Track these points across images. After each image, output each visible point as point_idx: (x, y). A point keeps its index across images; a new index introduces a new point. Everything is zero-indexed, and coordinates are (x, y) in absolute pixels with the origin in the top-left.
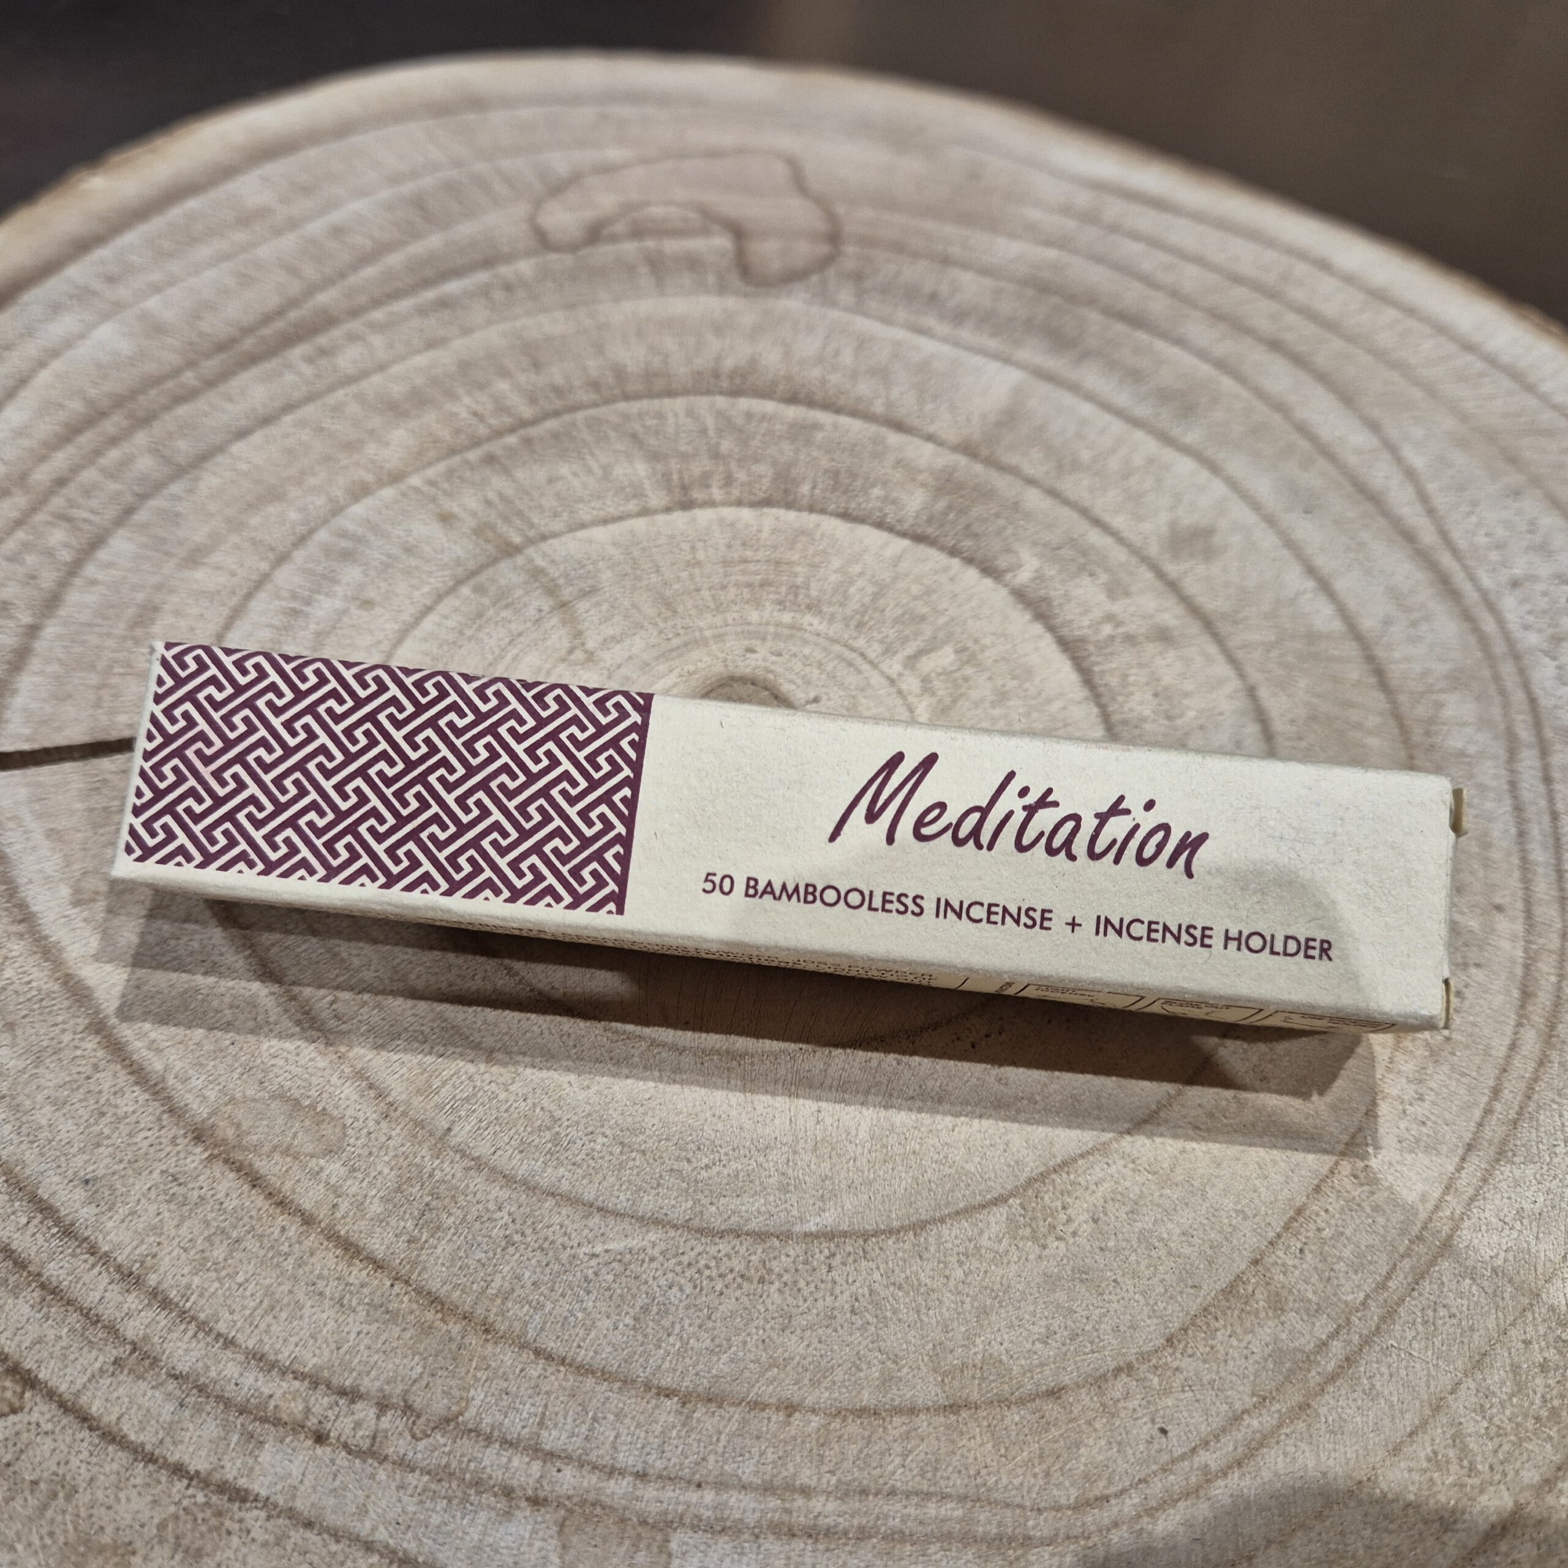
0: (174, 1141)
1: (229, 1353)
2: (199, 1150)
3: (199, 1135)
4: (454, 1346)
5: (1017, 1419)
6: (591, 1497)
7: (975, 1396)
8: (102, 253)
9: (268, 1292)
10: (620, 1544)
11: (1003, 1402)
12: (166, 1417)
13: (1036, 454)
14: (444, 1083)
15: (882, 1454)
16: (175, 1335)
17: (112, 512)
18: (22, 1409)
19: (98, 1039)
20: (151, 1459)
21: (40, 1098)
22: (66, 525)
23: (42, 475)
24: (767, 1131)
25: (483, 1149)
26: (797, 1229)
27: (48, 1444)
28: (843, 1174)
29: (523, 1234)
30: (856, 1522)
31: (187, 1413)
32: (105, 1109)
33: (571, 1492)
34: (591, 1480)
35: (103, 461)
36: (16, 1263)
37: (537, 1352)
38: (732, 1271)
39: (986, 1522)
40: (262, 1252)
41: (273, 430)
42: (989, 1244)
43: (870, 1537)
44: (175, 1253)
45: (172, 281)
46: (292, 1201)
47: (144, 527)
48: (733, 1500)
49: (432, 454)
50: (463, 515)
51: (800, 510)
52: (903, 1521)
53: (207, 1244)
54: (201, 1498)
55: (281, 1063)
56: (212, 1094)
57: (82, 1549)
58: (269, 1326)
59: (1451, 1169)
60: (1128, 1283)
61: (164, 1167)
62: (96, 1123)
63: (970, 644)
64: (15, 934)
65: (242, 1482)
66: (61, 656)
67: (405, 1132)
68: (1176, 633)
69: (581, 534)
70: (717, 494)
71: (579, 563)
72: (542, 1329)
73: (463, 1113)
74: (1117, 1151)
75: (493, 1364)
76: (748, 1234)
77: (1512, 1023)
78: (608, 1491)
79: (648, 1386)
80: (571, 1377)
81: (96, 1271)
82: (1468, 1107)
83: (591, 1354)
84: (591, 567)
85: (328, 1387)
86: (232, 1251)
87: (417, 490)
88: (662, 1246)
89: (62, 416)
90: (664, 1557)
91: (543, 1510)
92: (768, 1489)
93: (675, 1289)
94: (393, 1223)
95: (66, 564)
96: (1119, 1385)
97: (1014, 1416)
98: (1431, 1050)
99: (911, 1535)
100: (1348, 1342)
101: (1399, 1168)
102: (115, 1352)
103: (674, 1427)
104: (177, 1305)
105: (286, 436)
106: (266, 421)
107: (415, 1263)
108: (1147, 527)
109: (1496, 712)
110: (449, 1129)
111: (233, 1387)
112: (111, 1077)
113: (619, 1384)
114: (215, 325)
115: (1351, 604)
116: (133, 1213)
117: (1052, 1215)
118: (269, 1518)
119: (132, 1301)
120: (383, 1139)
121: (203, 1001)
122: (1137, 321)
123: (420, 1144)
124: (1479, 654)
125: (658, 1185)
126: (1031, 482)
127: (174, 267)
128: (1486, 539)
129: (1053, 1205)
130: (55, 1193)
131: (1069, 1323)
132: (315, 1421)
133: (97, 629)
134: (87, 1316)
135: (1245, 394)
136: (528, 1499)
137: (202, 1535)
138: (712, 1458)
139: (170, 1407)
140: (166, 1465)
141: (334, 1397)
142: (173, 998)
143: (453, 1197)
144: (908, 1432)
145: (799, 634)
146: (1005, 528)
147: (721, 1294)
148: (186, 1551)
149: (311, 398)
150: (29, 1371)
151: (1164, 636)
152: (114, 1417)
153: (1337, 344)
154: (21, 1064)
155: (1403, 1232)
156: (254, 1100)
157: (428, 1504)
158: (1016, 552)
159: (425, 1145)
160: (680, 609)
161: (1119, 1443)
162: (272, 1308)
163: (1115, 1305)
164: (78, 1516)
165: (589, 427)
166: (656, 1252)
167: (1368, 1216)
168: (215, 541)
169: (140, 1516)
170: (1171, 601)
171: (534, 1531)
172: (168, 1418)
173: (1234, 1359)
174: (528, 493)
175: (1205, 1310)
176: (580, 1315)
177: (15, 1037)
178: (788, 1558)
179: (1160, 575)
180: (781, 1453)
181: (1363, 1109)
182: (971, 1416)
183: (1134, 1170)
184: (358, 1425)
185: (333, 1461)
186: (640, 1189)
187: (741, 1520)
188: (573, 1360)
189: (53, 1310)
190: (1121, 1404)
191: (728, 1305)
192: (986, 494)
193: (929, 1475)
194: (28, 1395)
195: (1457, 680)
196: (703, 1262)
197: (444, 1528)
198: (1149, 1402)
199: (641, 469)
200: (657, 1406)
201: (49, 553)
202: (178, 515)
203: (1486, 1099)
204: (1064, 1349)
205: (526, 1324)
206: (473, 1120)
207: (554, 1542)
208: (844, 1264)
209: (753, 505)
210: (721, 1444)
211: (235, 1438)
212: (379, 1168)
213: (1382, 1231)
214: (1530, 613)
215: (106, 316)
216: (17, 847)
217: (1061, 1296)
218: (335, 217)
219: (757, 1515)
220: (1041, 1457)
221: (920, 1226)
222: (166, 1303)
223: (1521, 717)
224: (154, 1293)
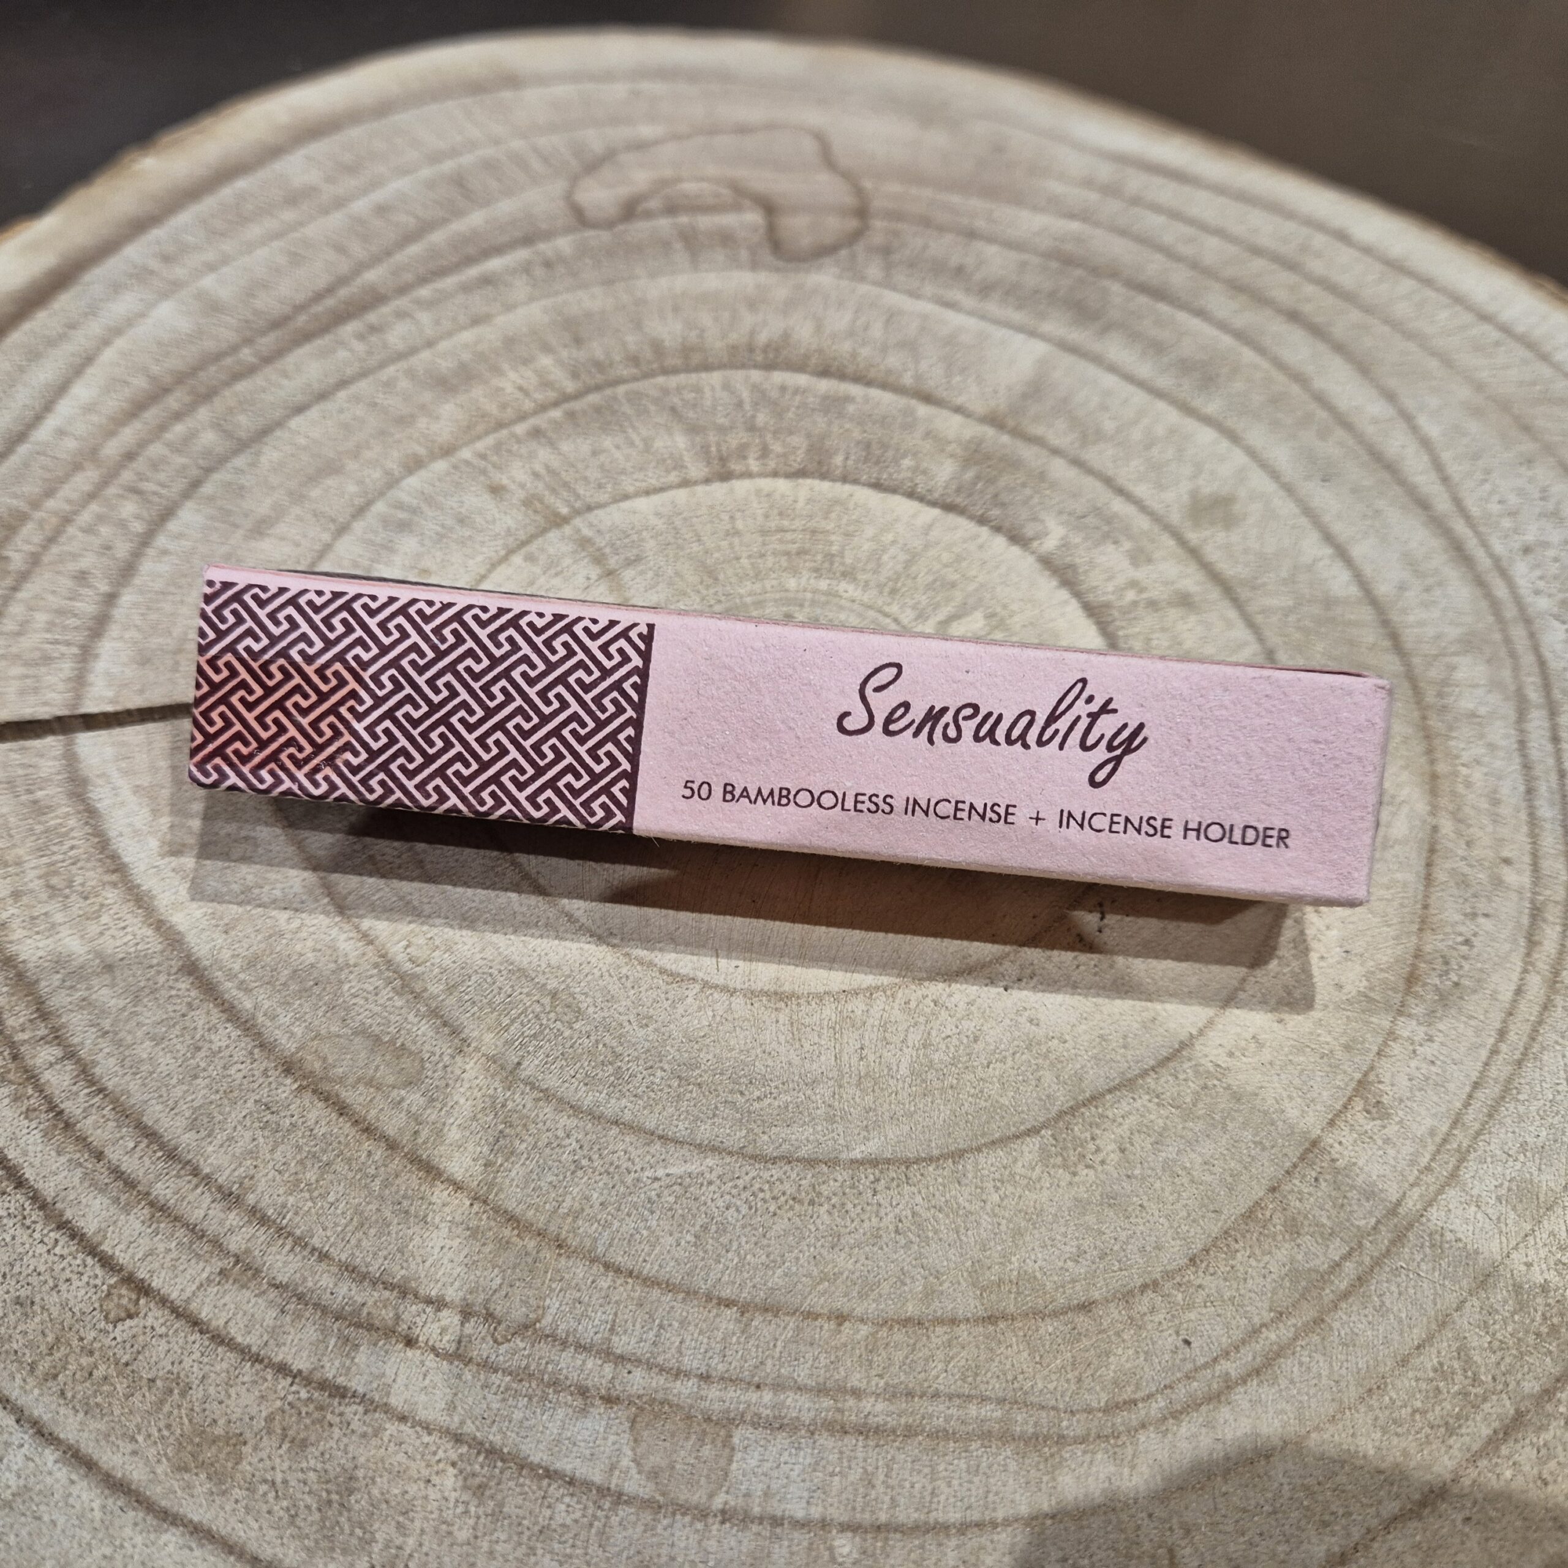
0: (265, 1073)
1: (323, 1265)
2: (288, 1081)
3: (289, 1067)
4: (530, 1260)
5: (1050, 1329)
6: (660, 1396)
7: (1012, 1309)
8: (157, 233)
9: (358, 1211)
10: (687, 1439)
11: (1038, 1314)
12: (269, 1322)
13: (1061, 424)
14: (513, 1021)
15: (927, 1360)
16: (274, 1249)
17: (179, 485)
18: (137, 1314)
19: (191, 979)
20: (257, 1359)
21: (140, 1034)
22: (135, 497)
23: (112, 449)
24: (814, 1066)
25: (551, 1082)
26: (844, 1156)
27: (163, 1346)
28: (886, 1106)
29: (590, 1159)
30: (903, 1421)
31: (288, 1319)
32: (200, 1044)
33: (641, 1392)
34: (659, 1381)
35: (168, 436)
36: (126, 1183)
37: (607, 1266)
38: (784, 1194)
39: (1023, 1422)
40: (350, 1175)
41: (328, 406)
42: (1023, 1171)
43: (916, 1435)
44: (270, 1176)
45: (225, 260)
46: (376, 1128)
47: (211, 499)
48: (789, 1400)
49: (480, 428)
50: (513, 487)
51: (834, 480)
52: (947, 1419)
53: (299, 1168)
54: (304, 1394)
55: (362, 1002)
56: (298, 1030)
57: (197, 1440)
58: (359, 1241)
59: (1458, 1105)
60: (1152, 1207)
61: (257, 1097)
62: (193, 1057)
63: (999, 610)
64: (109, 883)
65: (341, 1380)
66: (138, 623)
67: (478, 1066)
68: (1196, 599)
69: (626, 505)
70: (754, 465)
71: (624, 532)
72: (610, 1245)
73: (531, 1049)
74: (1142, 1086)
75: (567, 1276)
76: (798, 1160)
77: (1519, 969)
78: (675, 1391)
79: (709, 1298)
80: (638, 1288)
81: (199, 1191)
82: (1475, 1047)
83: (656, 1267)
84: (635, 537)
85: (416, 1296)
86: (322, 1174)
87: (467, 463)
88: (720, 1170)
89: (127, 392)
90: (727, 1450)
91: (616, 1408)
92: (821, 1390)
93: (732, 1210)
94: (471, 1148)
95: (138, 535)
96: (1145, 1300)
97: (1048, 1327)
98: (1441, 995)
99: (954, 1433)
100: (1360, 1263)
101: (1409, 1104)
102: (220, 1264)
103: (734, 1334)
104: (274, 1221)
105: (341, 411)
106: (323, 396)
107: (491, 1185)
108: (1169, 496)
109: (1506, 674)
110: (519, 1064)
111: (328, 1295)
112: (205, 1016)
113: (681, 1296)
114: (269, 303)
115: (1368, 570)
116: (230, 1139)
117: (1082, 1146)
118: (366, 1412)
119: (233, 1218)
120: (458, 1072)
121: (287, 945)
122: (1159, 293)
123: (493, 1076)
124: (1491, 619)
125: (714, 1115)
126: (1056, 452)
127: (227, 246)
128: (1499, 507)
129: (1083, 1136)
130: (158, 1120)
131: (1098, 1243)
132: (405, 1327)
133: (170, 597)
134: (193, 1230)
135: (1265, 364)
136: (602, 1398)
137: (306, 1426)
138: (769, 1362)
139: (273, 1313)
140: (271, 1365)
141: (421, 1306)
142: (260, 942)
143: (525, 1125)
144: (949, 1341)
145: (836, 600)
146: (1031, 497)
147: (775, 1214)
148: (292, 1441)
149: (363, 374)
150: (142, 1280)
151: (1185, 601)
152: (221, 1322)
153: (1355, 315)
154: (121, 1003)
155: (1412, 1163)
156: (338, 1036)
157: (511, 1402)
158: (1042, 521)
159: (498, 1078)
160: (721, 577)
161: (1146, 1353)
162: (362, 1225)
163: (1141, 1228)
164: (192, 1410)
165: (629, 400)
166: (714, 1175)
167: (1380, 1148)
168: (279, 513)
169: (249, 1409)
170: (1192, 568)
171: (608, 1426)
172: (271, 1323)
173: (1252, 1278)
174: (573, 466)
175: (1226, 1232)
176: (645, 1233)
177: (114, 979)
178: (841, 1453)
179: (1182, 541)
180: (833, 1358)
181: (1375, 1049)
182: (1008, 1327)
183: (1158, 1105)
184: (443, 1331)
185: (423, 1363)
186: (697, 1119)
187: (798, 1418)
188: (640, 1273)
189: (162, 1225)
190: (1147, 1318)
191: (781, 1225)
192: (1014, 464)
193: (970, 1379)
194: (142, 1301)
195: (1469, 644)
196: (757, 1186)
197: (526, 1424)
198: (1173, 1316)
199: (681, 441)
200: (717, 1315)
201: (122, 524)
202: (242, 488)
203: (1492, 1040)
204: (1094, 1267)
205: (595, 1240)
206: (541, 1054)
207: (627, 1436)
208: (888, 1188)
209: (789, 476)
210: (778, 1350)
211: (333, 1342)
212: (455, 1098)
213: (1392, 1162)
214: (1541, 578)
215: (164, 295)
216: (106, 802)
217: (1091, 1219)
218: (379, 196)
219: (812, 1414)
220: (1073, 1364)
221: (958, 1155)
222: (264, 1220)
223: (1531, 679)
224: (253, 1211)
